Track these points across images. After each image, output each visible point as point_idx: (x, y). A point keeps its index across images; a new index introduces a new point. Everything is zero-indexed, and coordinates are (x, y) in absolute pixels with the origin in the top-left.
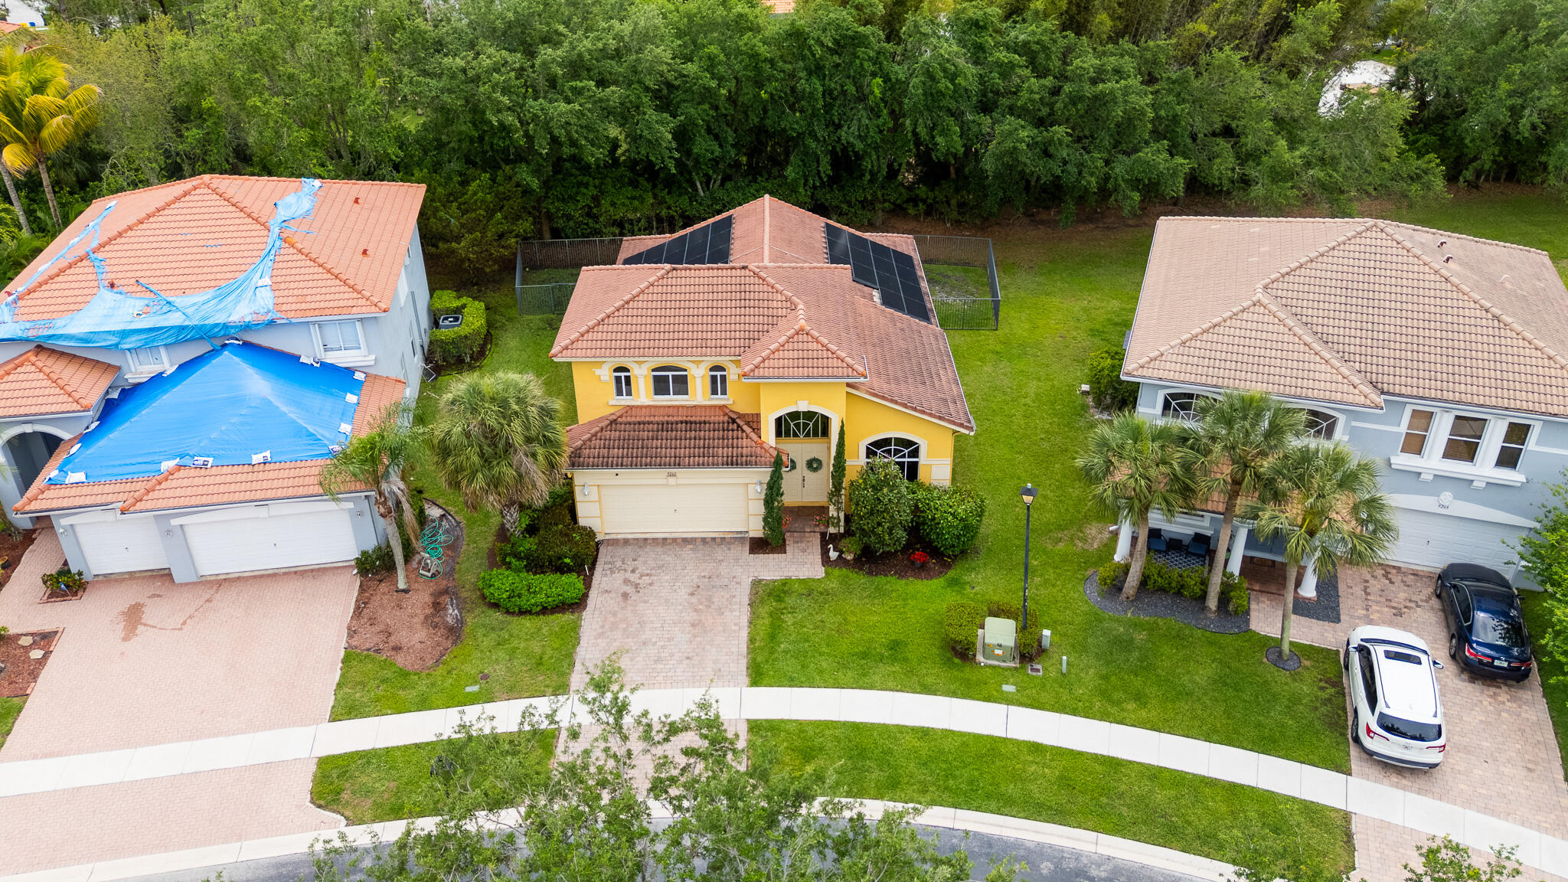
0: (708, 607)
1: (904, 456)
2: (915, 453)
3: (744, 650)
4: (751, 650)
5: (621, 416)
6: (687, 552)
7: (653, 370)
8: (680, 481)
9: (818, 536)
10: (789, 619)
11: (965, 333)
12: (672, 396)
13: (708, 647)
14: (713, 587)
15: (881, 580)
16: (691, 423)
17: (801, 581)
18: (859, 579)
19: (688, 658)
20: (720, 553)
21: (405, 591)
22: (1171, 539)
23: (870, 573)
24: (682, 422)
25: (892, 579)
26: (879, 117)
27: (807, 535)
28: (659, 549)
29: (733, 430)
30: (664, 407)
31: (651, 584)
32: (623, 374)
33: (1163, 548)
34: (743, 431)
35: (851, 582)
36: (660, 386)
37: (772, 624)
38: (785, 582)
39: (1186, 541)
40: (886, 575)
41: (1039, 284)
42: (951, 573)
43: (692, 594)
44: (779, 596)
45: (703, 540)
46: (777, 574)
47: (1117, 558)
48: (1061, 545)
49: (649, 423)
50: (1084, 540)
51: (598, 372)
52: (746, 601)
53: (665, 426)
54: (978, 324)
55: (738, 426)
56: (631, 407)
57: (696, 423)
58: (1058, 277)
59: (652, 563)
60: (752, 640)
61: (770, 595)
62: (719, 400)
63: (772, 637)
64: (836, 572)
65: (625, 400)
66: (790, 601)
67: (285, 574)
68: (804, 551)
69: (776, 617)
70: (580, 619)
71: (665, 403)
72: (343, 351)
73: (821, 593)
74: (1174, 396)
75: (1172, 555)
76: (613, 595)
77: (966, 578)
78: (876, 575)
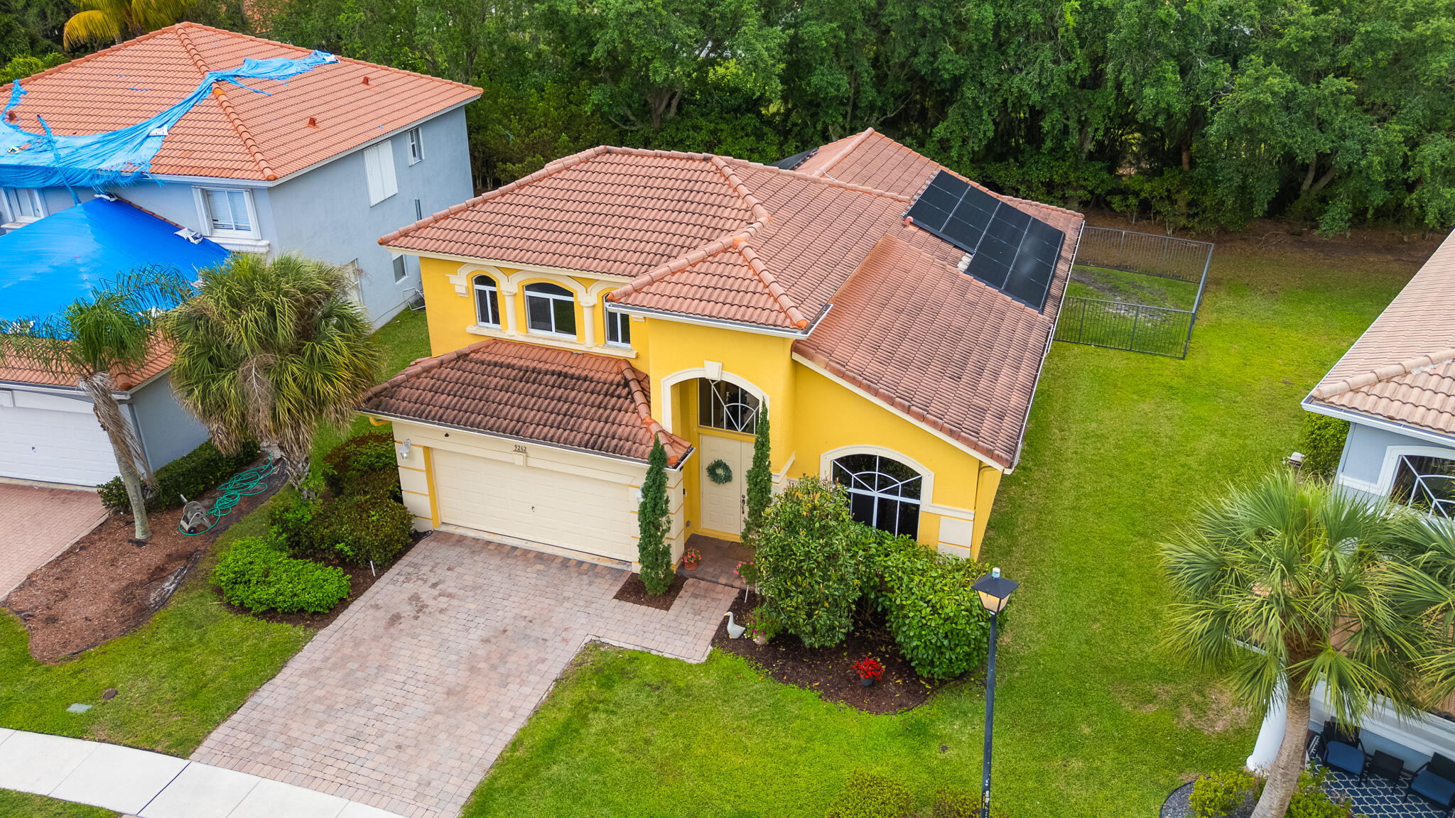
0: (494, 667)
1: (894, 492)
2: (914, 489)
3: (492, 757)
4: (501, 762)
5: (476, 351)
6: (528, 576)
7: (529, 288)
8: (531, 462)
9: (735, 593)
10: (598, 722)
11: (1132, 355)
12: (553, 334)
13: (443, 736)
14: (526, 637)
15: (793, 691)
16: (566, 376)
17: (663, 662)
18: (755, 681)
19: (399, 747)
20: (574, 586)
21: (140, 543)
22: (1377, 752)
23: (778, 677)
24: (553, 373)
25: (810, 696)
26: (1070, 60)
27: (720, 588)
28: (495, 561)
29: (619, 397)
30: (540, 348)
31: (442, 611)
32: (487, 289)
33: (1357, 768)
34: (633, 401)
35: (739, 684)
36: (538, 315)
37: (567, 725)
38: (635, 658)
39: (1413, 765)
40: (802, 686)
41: (1276, 312)
42: (920, 713)
43: (487, 641)
44: (608, 678)
45: (565, 562)
46: (632, 639)
47: (1251, 763)
48: (1151, 709)
49: (508, 366)
50: (1200, 710)
51: (454, 279)
52: (556, 672)
53: (529, 375)
54: (1158, 348)
55: (630, 393)
56: (496, 341)
57: (572, 377)
58: (1310, 308)
59: (469, 580)
60: (515, 744)
61: (599, 671)
62: (618, 349)
63: (551, 745)
64: (727, 660)
65: (490, 329)
66: (621, 691)
67: (41, 489)
68: (697, 612)
69: (582, 712)
70: (308, 639)
71: (540, 342)
72: (234, 231)
73: (679, 691)
74: (1422, 463)
75: (1378, 785)
76: (380, 614)
77: (942, 728)
78: (787, 682)
